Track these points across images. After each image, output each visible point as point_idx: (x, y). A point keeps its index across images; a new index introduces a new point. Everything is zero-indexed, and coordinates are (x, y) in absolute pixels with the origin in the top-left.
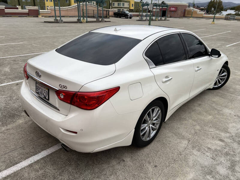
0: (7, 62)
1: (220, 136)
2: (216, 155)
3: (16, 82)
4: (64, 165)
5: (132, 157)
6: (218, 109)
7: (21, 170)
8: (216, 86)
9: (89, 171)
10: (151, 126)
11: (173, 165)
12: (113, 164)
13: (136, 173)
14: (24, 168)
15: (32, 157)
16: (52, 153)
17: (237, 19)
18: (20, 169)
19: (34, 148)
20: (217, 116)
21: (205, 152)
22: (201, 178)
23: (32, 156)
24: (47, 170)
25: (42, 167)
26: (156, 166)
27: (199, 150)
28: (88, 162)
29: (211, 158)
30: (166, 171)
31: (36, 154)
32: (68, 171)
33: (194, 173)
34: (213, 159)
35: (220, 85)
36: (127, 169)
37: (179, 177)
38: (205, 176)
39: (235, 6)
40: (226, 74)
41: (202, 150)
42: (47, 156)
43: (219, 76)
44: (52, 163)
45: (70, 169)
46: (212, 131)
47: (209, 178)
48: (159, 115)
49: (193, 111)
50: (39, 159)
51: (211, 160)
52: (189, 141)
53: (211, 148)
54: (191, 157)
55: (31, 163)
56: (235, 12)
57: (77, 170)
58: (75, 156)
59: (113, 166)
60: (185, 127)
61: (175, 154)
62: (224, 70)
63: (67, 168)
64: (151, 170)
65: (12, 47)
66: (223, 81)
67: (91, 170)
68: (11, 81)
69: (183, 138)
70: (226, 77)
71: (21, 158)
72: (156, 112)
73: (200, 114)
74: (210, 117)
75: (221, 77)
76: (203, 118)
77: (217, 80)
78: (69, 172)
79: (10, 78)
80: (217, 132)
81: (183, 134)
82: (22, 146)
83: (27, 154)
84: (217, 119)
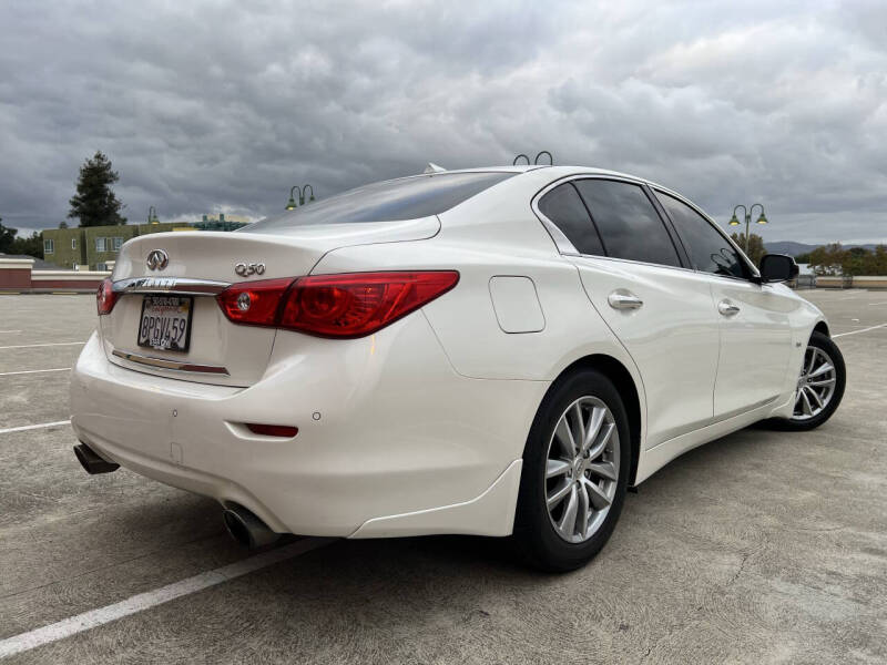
0: (21, 382)
1: (866, 541)
2: (868, 592)
3: (47, 425)
4: (227, 633)
5: (517, 603)
6: (832, 474)
7: (35, 650)
8: (805, 417)
9: (337, 647)
10: (583, 480)
11: (696, 622)
12: (441, 625)
13: (542, 649)
14: (52, 645)
15: (90, 613)
16: (177, 599)
17: (823, 284)
18: (31, 647)
19: (99, 586)
20: (835, 492)
21: (819, 584)
22: (828, 656)
23: (88, 609)
24: (151, 648)
25: (128, 640)
26: (624, 628)
27: (794, 579)
28: (331, 622)
29: (849, 599)
30: (671, 640)
31: (108, 604)
32: (245, 651)
33: (792, 643)
34: (858, 601)
35: (818, 411)
36: (502, 636)
37: (730, 657)
38: (845, 650)
39: (808, 252)
40: (831, 367)
41: (807, 579)
42: (155, 609)
43: (805, 378)
44: (175, 628)
45: (254, 644)
46: (830, 528)
47: (863, 656)
48: (610, 439)
49: (736, 481)
50: (118, 617)
51: (854, 605)
52: (747, 555)
53: (840, 571)
54: (767, 600)
55: (84, 628)
56: (812, 269)
57: (286, 644)
58: (275, 604)
59: (441, 631)
60: (719, 520)
61: (699, 591)
62: (819, 355)
63: (238, 640)
64: (609, 639)
65: (45, 351)
66: (825, 397)
67: (345, 643)
68: (28, 422)
69: (719, 547)
70: (833, 379)
71: (43, 617)
72: (597, 421)
73: (764, 486)
74: (809, 494)
75: (816, 379)
76: (779, 497)
77: (801, 390)
78: (248, 654)
79: (26, 417)
80: (851, 530)
81: (714, 540)
82: (47, 581)
83: (71, 604)
84: (837, 500)
